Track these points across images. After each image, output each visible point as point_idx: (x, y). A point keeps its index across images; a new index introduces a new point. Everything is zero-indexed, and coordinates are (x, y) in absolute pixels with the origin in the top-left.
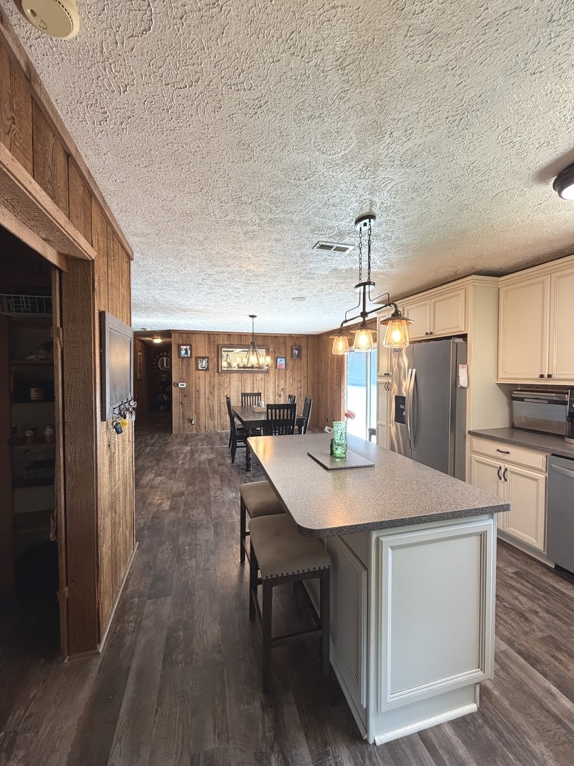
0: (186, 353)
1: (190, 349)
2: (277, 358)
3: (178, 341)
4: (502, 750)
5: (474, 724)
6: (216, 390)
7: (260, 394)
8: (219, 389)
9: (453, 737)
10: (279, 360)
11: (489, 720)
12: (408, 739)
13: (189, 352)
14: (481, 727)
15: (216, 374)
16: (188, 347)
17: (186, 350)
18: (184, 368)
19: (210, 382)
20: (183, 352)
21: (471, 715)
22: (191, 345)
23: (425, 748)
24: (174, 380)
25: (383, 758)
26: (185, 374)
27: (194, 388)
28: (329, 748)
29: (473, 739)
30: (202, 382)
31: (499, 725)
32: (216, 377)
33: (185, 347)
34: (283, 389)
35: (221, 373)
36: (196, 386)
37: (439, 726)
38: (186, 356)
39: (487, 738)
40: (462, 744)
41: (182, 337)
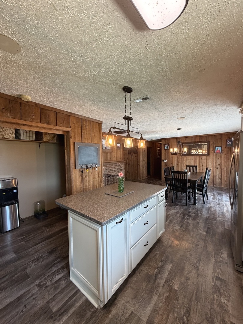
0: (167, 147)
1: (169, 146)
2: (215, 147)
3: (164, 143)
4: (83, 321)
5: (90, 308)
6: (180, 163)
7: (196, 166)
8: (181, 163)
9: (81, 301)
10: (216, 148)
11: (95, 314)
12: (76, 287)
13: (168, 147)
14: (90, 311)
15: (180, 156)
16: (168, 145)
17: (167, 146)
18: (166, 153)
19: (177, 160)
20: (166, 147)
21: (94, 306)
22: (169, 144)
23: (74, 293)
24: (162, 158)
25: (67, 282)
26: (167, 156)
27: (170, 162)
28: (65, 269)
29: (83, 308)
30: (174, 160)
31: (94, 319)
32: (180, 158)
33: (167, 145)
34: (219, 165)
35: (182, 156)
36: (171, 161)
37: (84, 295)
38: (167, 149)
39: (86, 314)
40: (80, 304)
41: (166, 141)
